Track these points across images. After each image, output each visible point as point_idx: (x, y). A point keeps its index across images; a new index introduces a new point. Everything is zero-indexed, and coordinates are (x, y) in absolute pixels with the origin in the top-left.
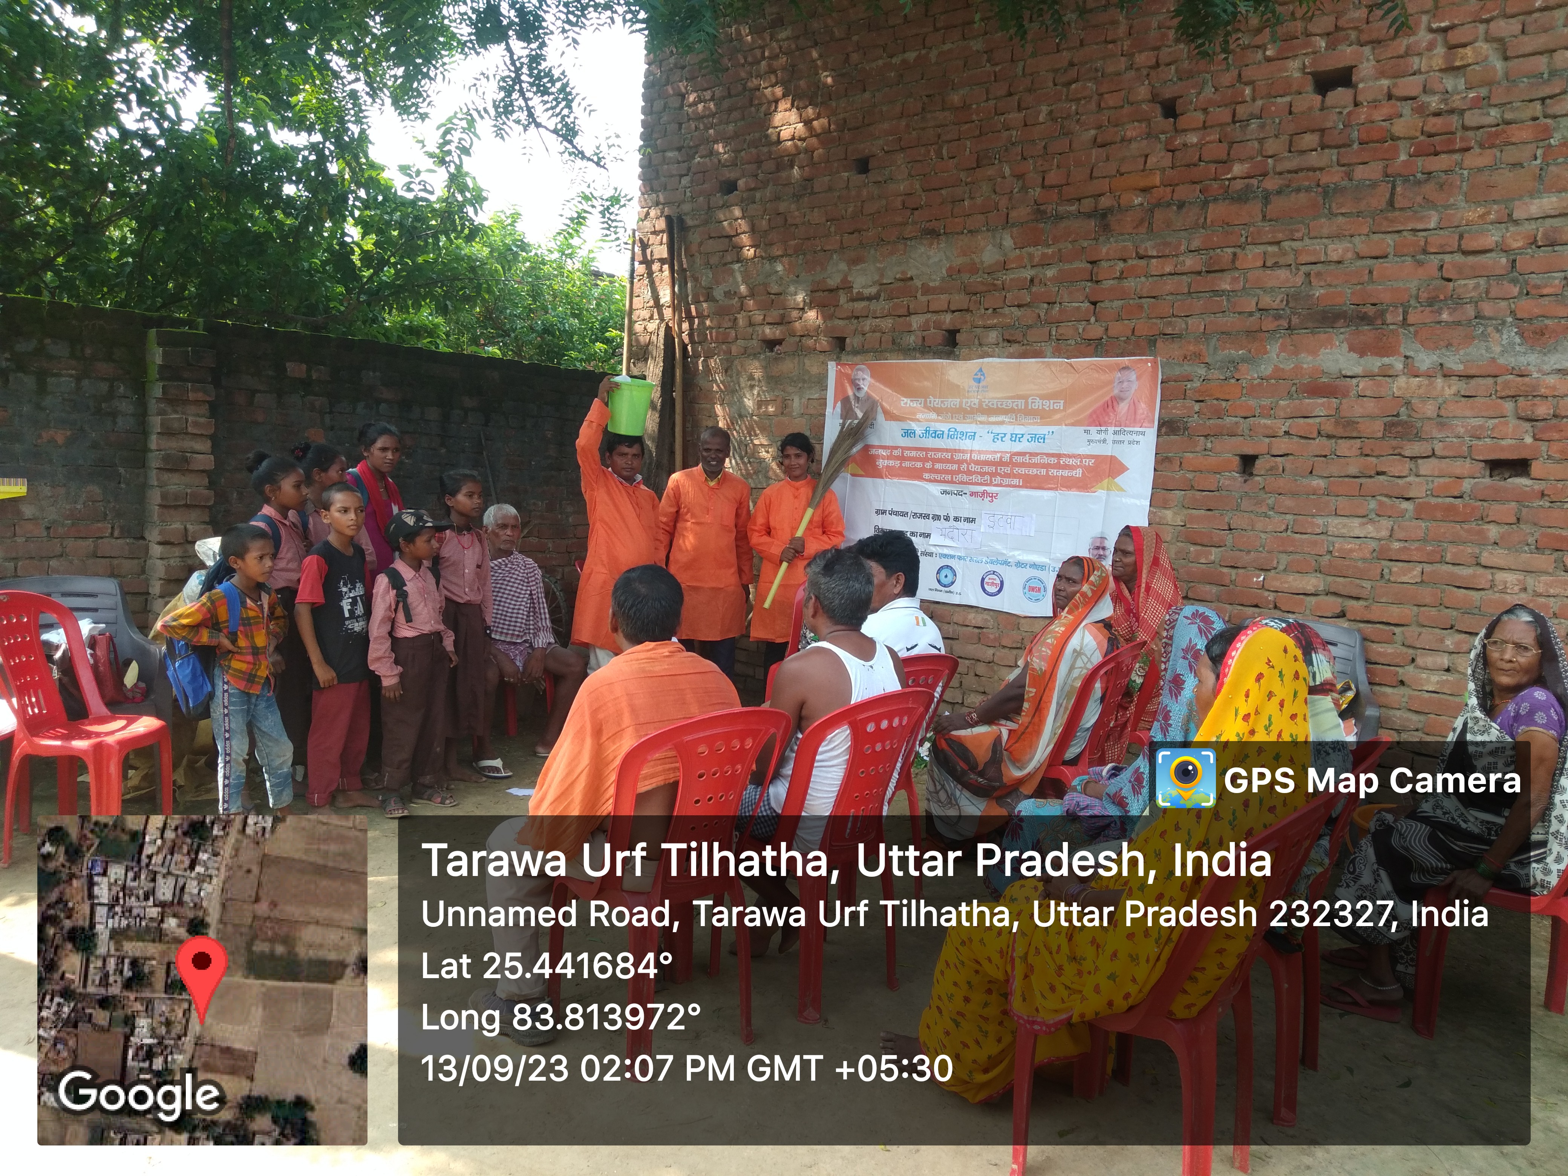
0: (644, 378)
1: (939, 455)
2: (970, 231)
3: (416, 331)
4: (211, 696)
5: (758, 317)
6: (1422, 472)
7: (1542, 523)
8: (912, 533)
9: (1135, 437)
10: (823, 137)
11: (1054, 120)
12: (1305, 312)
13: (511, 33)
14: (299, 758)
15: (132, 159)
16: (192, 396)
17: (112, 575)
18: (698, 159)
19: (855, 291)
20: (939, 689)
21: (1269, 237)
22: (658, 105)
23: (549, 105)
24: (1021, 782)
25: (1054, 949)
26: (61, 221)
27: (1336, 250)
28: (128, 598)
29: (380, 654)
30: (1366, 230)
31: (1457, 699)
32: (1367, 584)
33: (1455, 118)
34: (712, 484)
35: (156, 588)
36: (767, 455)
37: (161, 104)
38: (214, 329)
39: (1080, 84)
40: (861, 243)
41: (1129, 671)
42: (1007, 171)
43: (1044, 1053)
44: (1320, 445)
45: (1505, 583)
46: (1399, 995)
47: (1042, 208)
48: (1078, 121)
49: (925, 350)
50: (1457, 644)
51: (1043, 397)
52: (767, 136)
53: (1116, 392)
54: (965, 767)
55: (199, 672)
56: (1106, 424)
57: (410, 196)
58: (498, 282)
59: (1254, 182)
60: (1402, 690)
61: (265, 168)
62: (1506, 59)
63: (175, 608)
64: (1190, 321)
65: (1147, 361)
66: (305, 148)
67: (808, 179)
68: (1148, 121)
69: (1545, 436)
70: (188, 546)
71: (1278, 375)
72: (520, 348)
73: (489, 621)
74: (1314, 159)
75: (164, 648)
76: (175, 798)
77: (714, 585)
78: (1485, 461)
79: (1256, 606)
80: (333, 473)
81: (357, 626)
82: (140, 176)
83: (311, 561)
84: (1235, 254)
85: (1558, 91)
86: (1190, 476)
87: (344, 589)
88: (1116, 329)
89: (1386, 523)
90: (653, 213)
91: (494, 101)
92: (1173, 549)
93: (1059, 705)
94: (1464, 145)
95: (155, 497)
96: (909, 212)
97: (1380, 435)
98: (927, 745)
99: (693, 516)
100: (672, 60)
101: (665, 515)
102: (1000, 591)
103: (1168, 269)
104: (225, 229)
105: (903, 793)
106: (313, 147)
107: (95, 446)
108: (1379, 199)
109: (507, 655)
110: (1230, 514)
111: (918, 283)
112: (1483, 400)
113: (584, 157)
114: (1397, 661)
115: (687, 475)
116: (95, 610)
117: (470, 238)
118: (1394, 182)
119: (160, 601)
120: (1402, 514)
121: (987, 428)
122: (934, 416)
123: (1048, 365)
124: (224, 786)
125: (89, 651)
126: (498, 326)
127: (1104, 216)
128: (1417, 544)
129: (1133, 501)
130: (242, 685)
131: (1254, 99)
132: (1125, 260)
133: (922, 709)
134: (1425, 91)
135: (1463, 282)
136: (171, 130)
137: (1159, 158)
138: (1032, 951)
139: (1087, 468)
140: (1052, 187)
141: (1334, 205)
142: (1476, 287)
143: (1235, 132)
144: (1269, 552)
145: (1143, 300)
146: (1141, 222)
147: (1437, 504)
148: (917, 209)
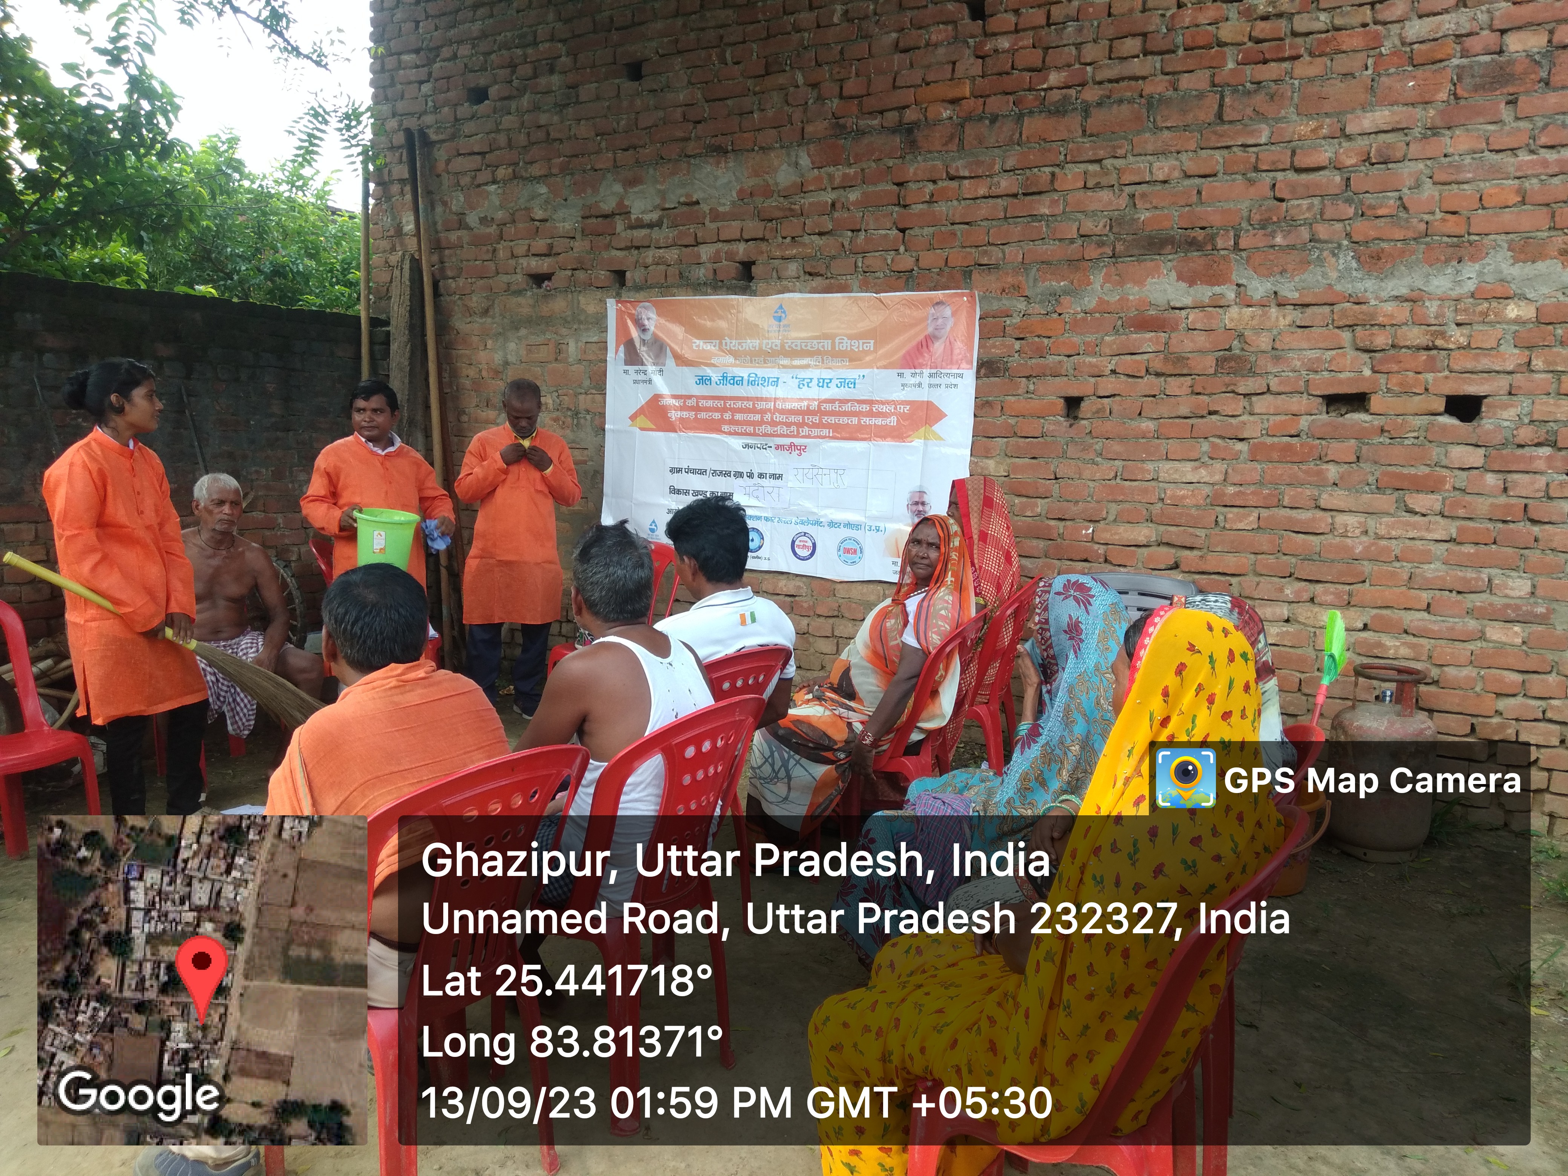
1: (739, 404)
2: (761, 148)
3: (112, 270)
5: (521, 248)
6: (1257, 410)
7: (1383, 461)
9: (953, 380)
11: (851, 20)
12: (1130, 238)
18: (440, 63)
19: (633, 217)
21: (1090, 155)
27: (1162, 168)
30: (1193, 145)
32: (1202, 533)
33: (1283, 23)
40: (638, 162)
42: (800, 79)
44: (1149, 383)
45: (1346, 526)
47: (842, 121)
48: (877, 22)
49: (716, 284)
50: (1297, 593)
51: (851, 337)
53: (930, 330)
56: (921, 366)
57: (82, 102)
59: (1072, 92)
64: (1007, 249)
65: (963, 295)
67: (571, 86)
68: (954, 22)
69: (1384, 368)
71: (1103, 308)
72: (245, 292)
74: (1137, 66)
78: (1323, 397)
79: (1086, 560)
84: (1053, 174)
86: (1012, 421)
88: (929, 259)
89: (1219, 467)
90: (389, 125)
94: (1293, 53)
96: (690, 126)
97: (1212, 371)
102: (812, 554)
103: (982, 191)
108: (1206, 112)
110: (1055, 462)
111: (704, 207)
112: (1320, 330)
113: (299, 54)
117: (164, 155)
118: (1222, 92)
120: (1236, 457)
121: (791, 372)
122: (731, 360)
123: (856, 299)
127: (910, 131)
128: (1252, 488)
129: (953, 450)
132: (934, 182)
135: (1296, 202)
137: (970, 66)
139: (902, 416)
140: (852, 97)
141: (1159, 118)
142: (1310, 207)
143: (1050, 36)
144: (1098, 502)
145: (956, 227)
146: (951, 138)
147: (1273, 445)
148: (699, 122)
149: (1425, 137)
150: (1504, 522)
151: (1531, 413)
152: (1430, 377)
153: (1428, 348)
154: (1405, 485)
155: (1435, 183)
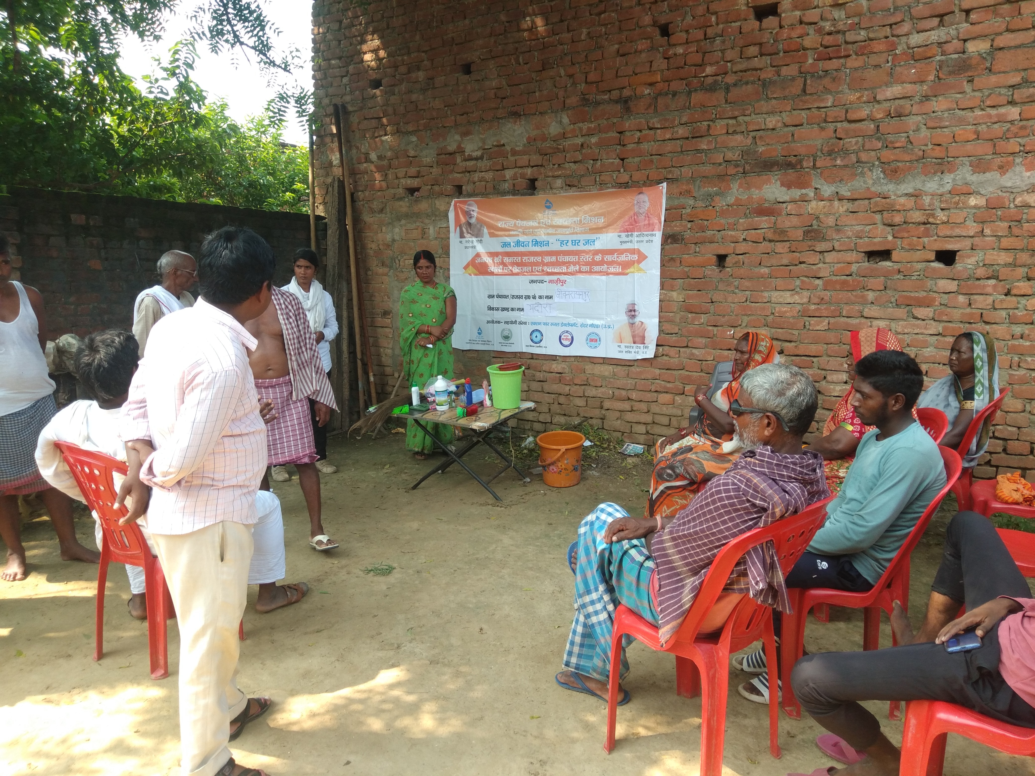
2: (541, 113)
3: (158, 189)
5: (402, 173)
6: (827, 261)
7: (899, 289)
11: (591, 38)
12: (753, 162)
18: (353, 65)
19: (466, 154)
21: (730, 114)
22: (324, 28)
23: (249, 29)
27: (772, 121)
30: (789, 108)
32: (796, 332)
33: (840, 36)
38: (14, 192)
39: (607, 14)
40: (469, 122)
42: (562, 72)
44: (765, 246)
47: (587, 97)
48: (607, 39)
49: (515, 192)
57: (151, 96)
58: (216, 154)
59: (719, 78)
64: (683, 169)
67: (430, 78)
68: (651, 38)
69: (900, 235)
71: (738, 203)
72: (233, 198)
74: (756, 63)
78: (865, 252)
84: (709, 126)
85: (899, 20)
86: (686, 269)
88: (637, 176)
89: (806, 294)
90: (324, 102)
91: (209, 28)
94: (846, 53)
96: (499, 100)
97: (801, 238)
102: (571, 344)
103: (668, 136)
108: (797, 88)
110: (712, 293)
111: (508, 148)
112: (862, 214)
113: (275, 65)
117: (196, 125)
118: (805, 77)
120: (816, 288)
127: (626, 102)
128: (825, 306)
131: (717, 24)
132: (640, 131)
134: (822, 19)
135: (849, 140)
137: (660, 63)
140: (592, 83)
141: (769, 92)
142: (857, 143)
143: (706, 45)
144: (736, 315)
145: (653, 157)
146: (650, 105)
147: (836, 280)
148: (504, 98)
149: (922, 101)
150: (970, 323)
151: (983, 260)
152: (926, 240)
153: (924, 224)
154: (912, 303)
155: (928, 128)
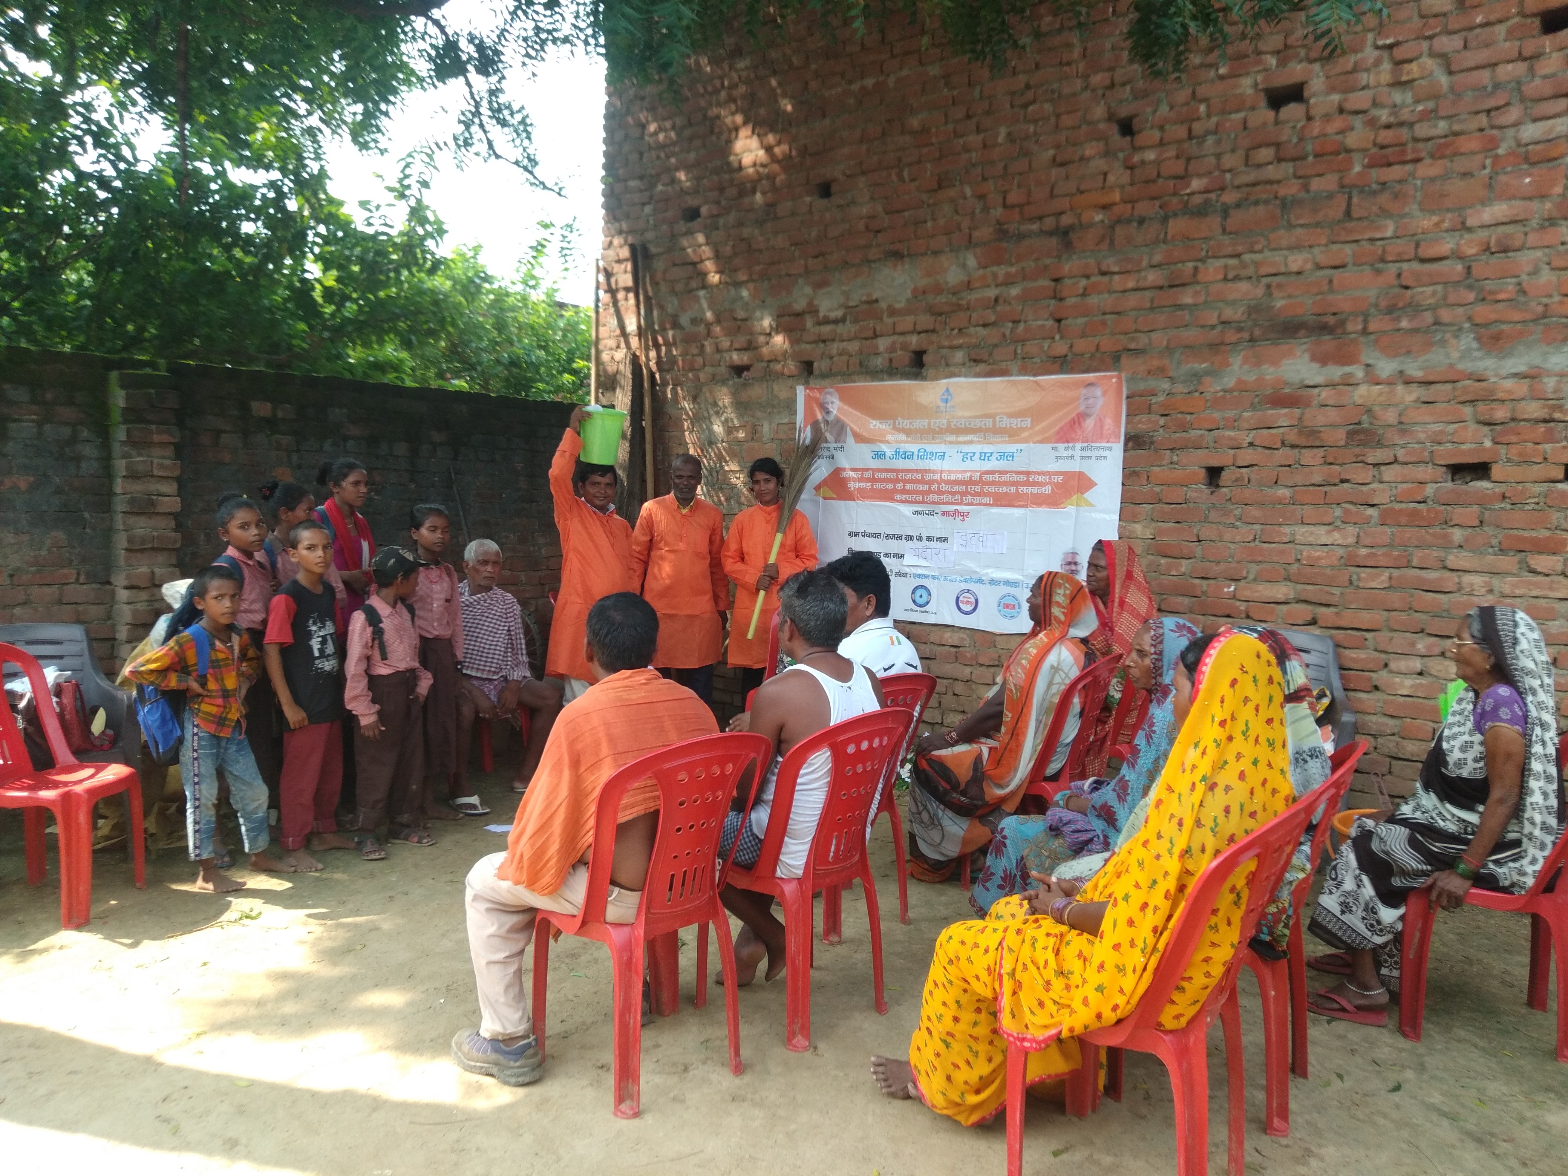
0: (613, 407)
1: (909, 476)
2: (934, 252)
3: (381, 367)
4: (181, 741)
5: (725, 343)
6: (1385, 479)
7: (1505, 525)
8: (886, 555)
10: (785, 162)
11: (1013, 141)
12: (1266, 324)
13: (470, 67)
14: (274, 803)
15: (89, 203)
16: (156, 438)
17: (78, 621)
18: (660, 187)
19: (821, 314)
20: (918, 708)
21: (1229, 250)
22: (619, 135)
23: (509, 137)
24: (1003, 800)
25: (1041, 965)
26: (16, 265)
27: (1296, 261)
28: (95, 644)
29: (357, 692)
30: (1324, 240)
31: (1431, 702)
32: (1337, 591)
33: (1405, 130)
34: (684, 511)
35: (122, 633)
36: (739, 480)
37: (117, 146)
38: (177, 371)
39: (1037, 105)
40: (825, 267)
41: (1107, 684)
42: (968, 191)
43: (1036, 1071)
44: (1284, 455)
45: (1472, 585)
46: (1385, 999)
47: (1004, 227)
48: (1037, 142)
49: (892, 371)
50: (1429, 647)
51: (1011, 416)
52: (728, 164)
53: (1082, 408)
54: (948, 787)
55: (168, 717)
56: (1073, 440)
57: (370, 231)
58: (462, 314)
59: (1213, 196)
60: (1376, 695)
61: (223, 207)
62: (1450, 73)
63: (142, 653)
64: (1154, 335)
65: (1112, 377)
66: (265, 185)
67: (770, 206)
68: (1106, 139)
69: (1503, 439)
70: (156, 590)
71: (1242, 387)
72: (486, 382)
73: (460, 655)
74: (1270, 172)
75: (134, 693)
76: (146, 847)
77: (689, 612)
78: (1447, 466)
79: (1228, 616)
80: (300, 512)
81: (328, 665)
82: (96, 218)
83: (280, 601)
84: (1196, 269)
85: (1501, 103)
86: (1157, 489)
87: (314, 628)
88: (1081, 345)
89: (1352, 530)
90: (617, 241)
91: (454, 134)
92: (1144, 562)
93: (1038, 721)
94: (1415, 156)
95: (121, 541)
96: (872, 235)
97: (1343, 443)
98: (908, 766)
99: (666, 544)
100: (632, 92)
101: (638, 544)
102: (974, 609)
103: (1131, 284)
104: (183, 269)
105: (885, 815)
106: (272, 185)
107: (59, 491)
108: (1336, 210)
109: (482, 691)
110: (1198, 526)
111: (883, 305)
112: (1442, 405)
113: (544, 187)
114: (1371, 666)
115: (658, 503)
116: (61, 657)
117: (432, 271)
118: (1350, 193)
119: (128, 647)
120: (1367, 521)
121: (956, 448)
122: (903, 437)
123: (1014, 383)
124: (195, 832)
125: (55, 699)
126: (464, 361)
127: (1065, 233)
128: (1384, 550)
129: (1102, 515)
130: (212, 728)
131: (1209, 116)
132: (1087, 277)
133: (901, 729)
134: (1374, 105)
135: (1421, 289)
136: (127, 171)
137: (1118, 176)
138: (1020, 967)
139: (1056, 485)
140: (1013, 206)
141: (1292, 217)
142: (1434, 294)
143: (1192, 148)
144: (1239, 562)
145: (1107, 317)
146: (1103, 238)
147: (1401, 511)
148: (879, 231)
149: (1542, 227)
152: (1548, 447)
153: (1546, 421)
154: (1527, 547)
155: (1553, 269)
